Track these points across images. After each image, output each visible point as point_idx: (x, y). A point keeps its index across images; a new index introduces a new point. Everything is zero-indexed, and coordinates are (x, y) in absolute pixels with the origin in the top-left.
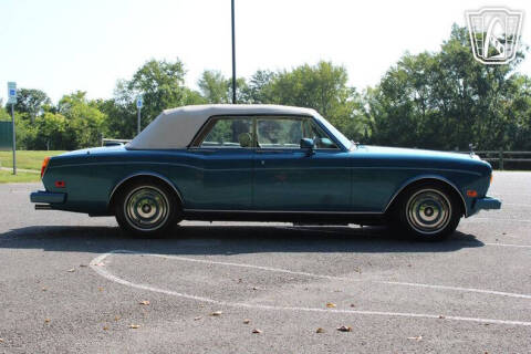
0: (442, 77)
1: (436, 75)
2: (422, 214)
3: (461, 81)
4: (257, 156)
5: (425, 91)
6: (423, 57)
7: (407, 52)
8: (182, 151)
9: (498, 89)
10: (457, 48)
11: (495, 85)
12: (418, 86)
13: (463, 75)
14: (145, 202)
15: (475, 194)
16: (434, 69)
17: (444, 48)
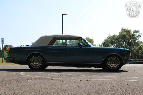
0: (119, 41)
1: (117, 41)
2: (112, 64)
3: (124, 43)
4: (66, 48)
5: (114, 45)
6: (114, 36)
7: (110, 35)
8: (46, 46)
9: (134, 45)
10: (123, 34)
11: (133, 44)
12: (112, 44)
13: (125, 41)
14: (36, 60)
15: (126, 58)
16: (117, 39)
17: (119, 34)
